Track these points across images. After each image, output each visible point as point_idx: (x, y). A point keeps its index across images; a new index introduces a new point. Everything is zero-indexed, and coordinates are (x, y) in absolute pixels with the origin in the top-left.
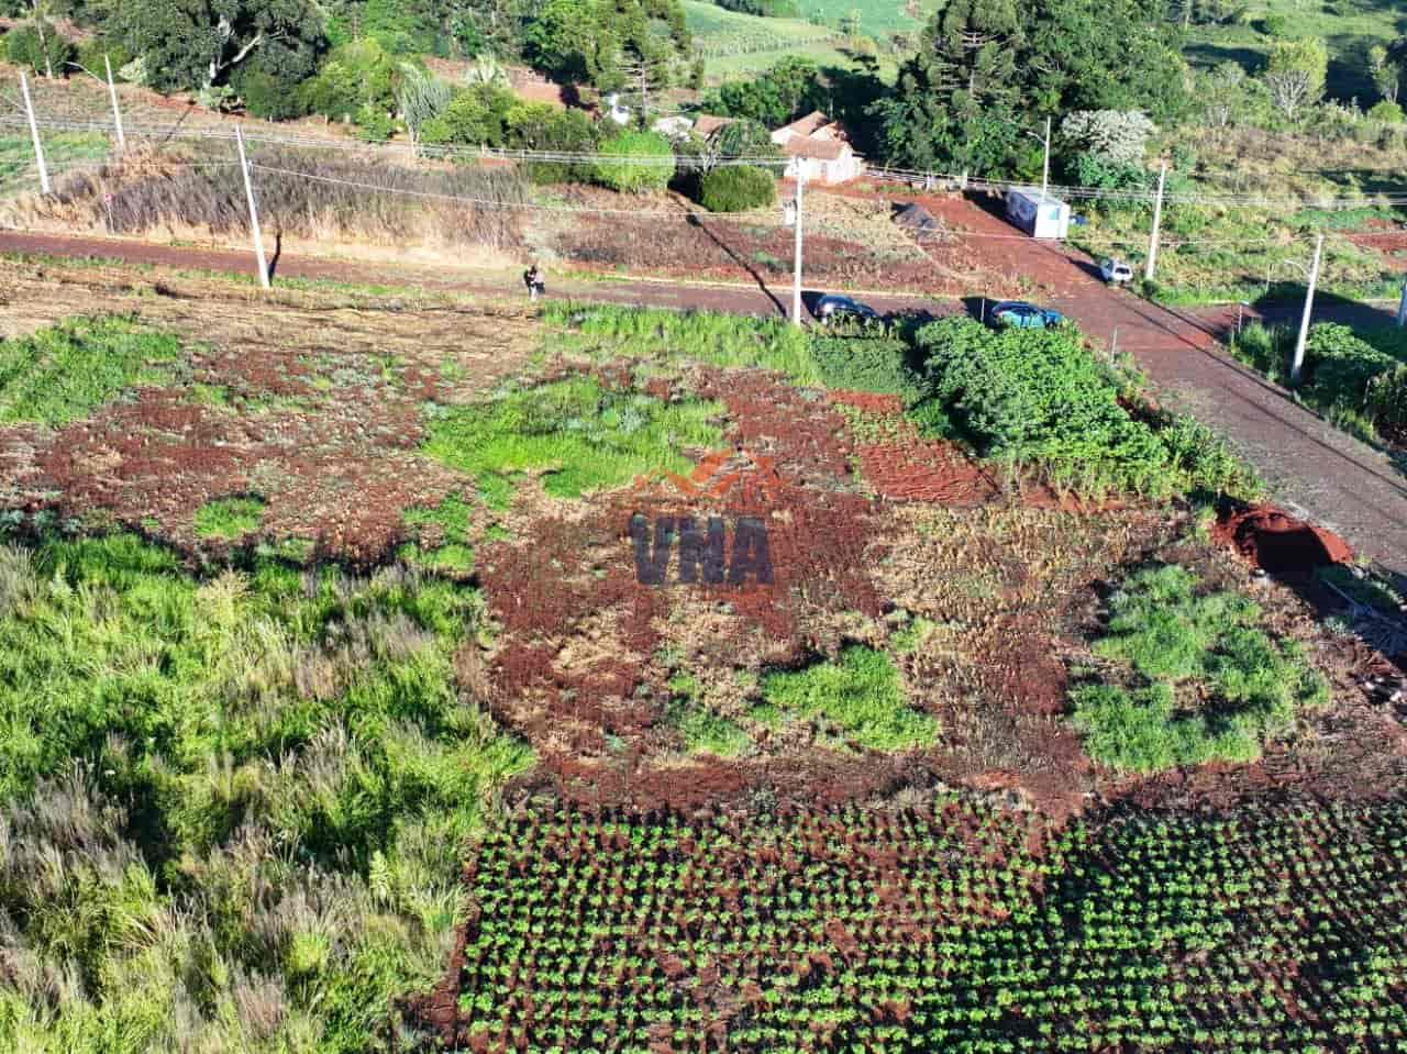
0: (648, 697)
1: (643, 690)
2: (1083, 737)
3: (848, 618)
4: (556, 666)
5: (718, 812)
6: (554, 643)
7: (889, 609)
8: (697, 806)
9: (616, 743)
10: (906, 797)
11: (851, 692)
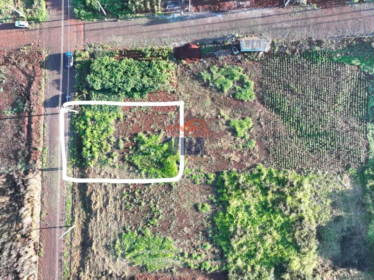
0: (243, 150)
1: (242, 151)
2: (248, 101)
3: (220, 123)
4: (238, 161)
5: (267, 144)
6: (232, 162)
7: (217, 117)
8: (265, 146)
9: (255, 155)
10: (262, 123)
11: (242, 126)
